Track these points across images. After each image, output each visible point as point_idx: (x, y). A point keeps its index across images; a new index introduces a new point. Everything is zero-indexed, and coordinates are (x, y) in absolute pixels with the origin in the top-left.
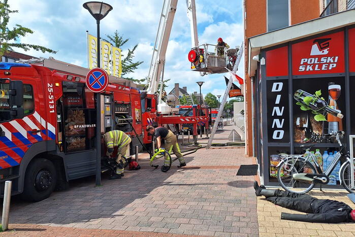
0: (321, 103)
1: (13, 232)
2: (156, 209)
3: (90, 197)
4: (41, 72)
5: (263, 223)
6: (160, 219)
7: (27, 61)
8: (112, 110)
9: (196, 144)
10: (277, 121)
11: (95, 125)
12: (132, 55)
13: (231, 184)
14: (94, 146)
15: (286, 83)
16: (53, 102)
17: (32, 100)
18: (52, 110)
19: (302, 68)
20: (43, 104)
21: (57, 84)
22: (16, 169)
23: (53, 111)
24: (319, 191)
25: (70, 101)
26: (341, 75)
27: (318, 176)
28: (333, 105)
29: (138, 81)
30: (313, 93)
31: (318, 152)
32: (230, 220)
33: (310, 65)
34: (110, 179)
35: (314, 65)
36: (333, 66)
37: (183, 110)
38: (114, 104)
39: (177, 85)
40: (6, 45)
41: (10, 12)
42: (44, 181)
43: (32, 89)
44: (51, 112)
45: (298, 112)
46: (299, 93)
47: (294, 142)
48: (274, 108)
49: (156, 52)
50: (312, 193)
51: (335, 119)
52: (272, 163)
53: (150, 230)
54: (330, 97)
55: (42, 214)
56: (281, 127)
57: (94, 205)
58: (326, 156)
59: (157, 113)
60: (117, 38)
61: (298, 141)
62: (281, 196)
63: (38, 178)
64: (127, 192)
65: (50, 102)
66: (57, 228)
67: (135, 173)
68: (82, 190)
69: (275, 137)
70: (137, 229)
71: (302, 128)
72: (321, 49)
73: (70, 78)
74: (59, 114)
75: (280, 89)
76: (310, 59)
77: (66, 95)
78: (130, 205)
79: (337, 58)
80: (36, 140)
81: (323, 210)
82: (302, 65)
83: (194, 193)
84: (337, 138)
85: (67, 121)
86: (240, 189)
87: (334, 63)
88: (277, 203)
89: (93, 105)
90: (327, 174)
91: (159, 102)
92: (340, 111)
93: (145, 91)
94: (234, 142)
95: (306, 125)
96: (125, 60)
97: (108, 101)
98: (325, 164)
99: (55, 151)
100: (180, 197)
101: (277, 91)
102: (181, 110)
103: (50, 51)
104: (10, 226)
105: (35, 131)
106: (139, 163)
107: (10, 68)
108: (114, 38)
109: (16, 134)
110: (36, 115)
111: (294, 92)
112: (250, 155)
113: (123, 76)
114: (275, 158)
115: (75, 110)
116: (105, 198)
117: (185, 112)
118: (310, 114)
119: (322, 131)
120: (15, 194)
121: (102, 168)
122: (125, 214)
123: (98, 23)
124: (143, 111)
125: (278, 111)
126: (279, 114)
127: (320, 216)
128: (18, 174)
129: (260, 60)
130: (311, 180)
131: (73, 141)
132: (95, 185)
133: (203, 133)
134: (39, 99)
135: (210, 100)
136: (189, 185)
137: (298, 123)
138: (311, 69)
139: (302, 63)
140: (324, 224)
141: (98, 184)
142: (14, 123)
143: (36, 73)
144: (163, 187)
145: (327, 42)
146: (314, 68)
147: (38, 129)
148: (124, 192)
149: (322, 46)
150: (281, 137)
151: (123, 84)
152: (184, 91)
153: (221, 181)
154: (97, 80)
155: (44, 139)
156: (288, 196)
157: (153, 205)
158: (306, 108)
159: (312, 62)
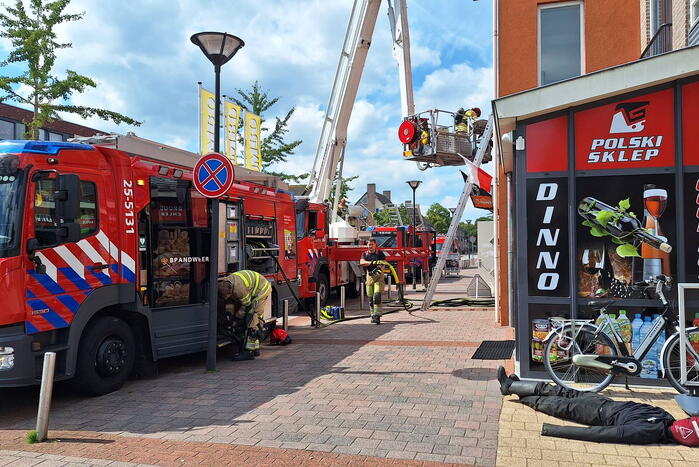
0: (629, 224)
1: (55, 443)
2: (314, 413)
3: (196, 390)
4: (112, 160)
5: (507, 440)
6: (319, 429)
7: (86, 139)
8: (241, 232)
9: (403, 302)
10: (545, 256)
11: (207, 258)
12: (284, 128)
13: (458, 373)
14: (205, 298)
15: (563, 184)
16: (132, 214)
17: (95, 212)
18: (129, 228)
19: (594, 157)
20: (114, 219)
21: (141, 182)
22: (62, 334)
23: (132, 231)
24: (624, 390)
25: (163, 213)
26: (667, 170)
27: (620, 360)
28: (652, 228)
29: (295, 178)
30: (614, 204)
31: (623, 316)
32: (447, 433)
33: (610, 151)
34: (234, 359)
35: (617, 151)
36: (652, 153)
37: (380, 235)
38: (245, 221)
39: (371, 186)
40: (48, 109)
41: (57, 46)
42: (113, 358)
43: (95, 190)
44: (128, 232)
45: (585, 240)
46: (588, 205)
47: (578, 296)
48: (542, 231)
49: (329, 123)
50: (610, 392)
51: (656, 255)
52: (536, 336)
53: (300, 446)
54: (646, 213)
55: (108, 416)
56: (554, 267)
57: (201, 403)
58: (637, 323)
59: (328, 239)
60: (256, 95)
61: (585, 294)
62: (546, 395)
63: (102, 352)
64: (263, 383)
65: (127, 215)
66: (133, 440)
67: (280, 351)
68: (181, 378)
69: (541, 286)
70: (276, 444)
71: (594, 270)
72: (630, 121)
73: (163, 171)
74: (142, 236)
75: (552, 195)
76: (608, 141)
77: (157, 203)
78: (266, 405)
79: (660, 138)
80: (100, 283)
81: (620, 419)
82: (593, 151)
83: (388, 387)
84: (658, 289)
85: (156, 252)
86: (475, 382)
87: (655, 147)
88: (539, 407)
89: (206, 222)
90: (637, 357)
91: (333, 220)
92: (665, 239)
93: (305, 197)
94: (477, 298)
95: (600, 265)
96: (270, 138)
97: (233, 214)
98: (636, 338)
99: (134, 304)
100: (361, 393)
101: (546, 199)
102: (376, 234)
103: (130, 121)
104: (51, 434)
105: (100, 266)
106: (290, 333)
107: (59, 150)
108: (250, 96)
109: (65, 270)
110: (101, 237)
111: (579, 201)
112: (504, 323)
113: (267, 169)
114: (541, 325)
115: (173, 231)
116: (221, 392)
117: (383, 240)
118: (608, 243)
119: (631, 276)
120: (60, 379)
121: (218, 340)
122: (257, 420)
123: (218, 71)
124: (301, 235)
125: (548, 237)
126: (551, 242)
127: (613, 431)
128: (67, 342)
129: (514, 141)
130: (608, 367)
131: (168, 288)
132: (204, 370)
133: (418, 281)
134: (108, 209)
135: (438, 217)
136: (380, 373)
137: (586, 260)
138: (611, 160)
139: (593, 148)
140: (620, 446)
141: (211, 369)
142: (62, 251)
143: (102, 162)
144: (330, 375)
145: (640, 109)
146: (616, 156)
147: (104, 263)
148: (257, 382)
149: (632, 117)
150: (553, 286)
151: (262, 183)
152: (385, 198)
153: (441, 368)
154: (213, 175)
155: (114, 281)
156: (560, 394)
157: (309, 406)
158: (601, 231)
159: (614, 146)
